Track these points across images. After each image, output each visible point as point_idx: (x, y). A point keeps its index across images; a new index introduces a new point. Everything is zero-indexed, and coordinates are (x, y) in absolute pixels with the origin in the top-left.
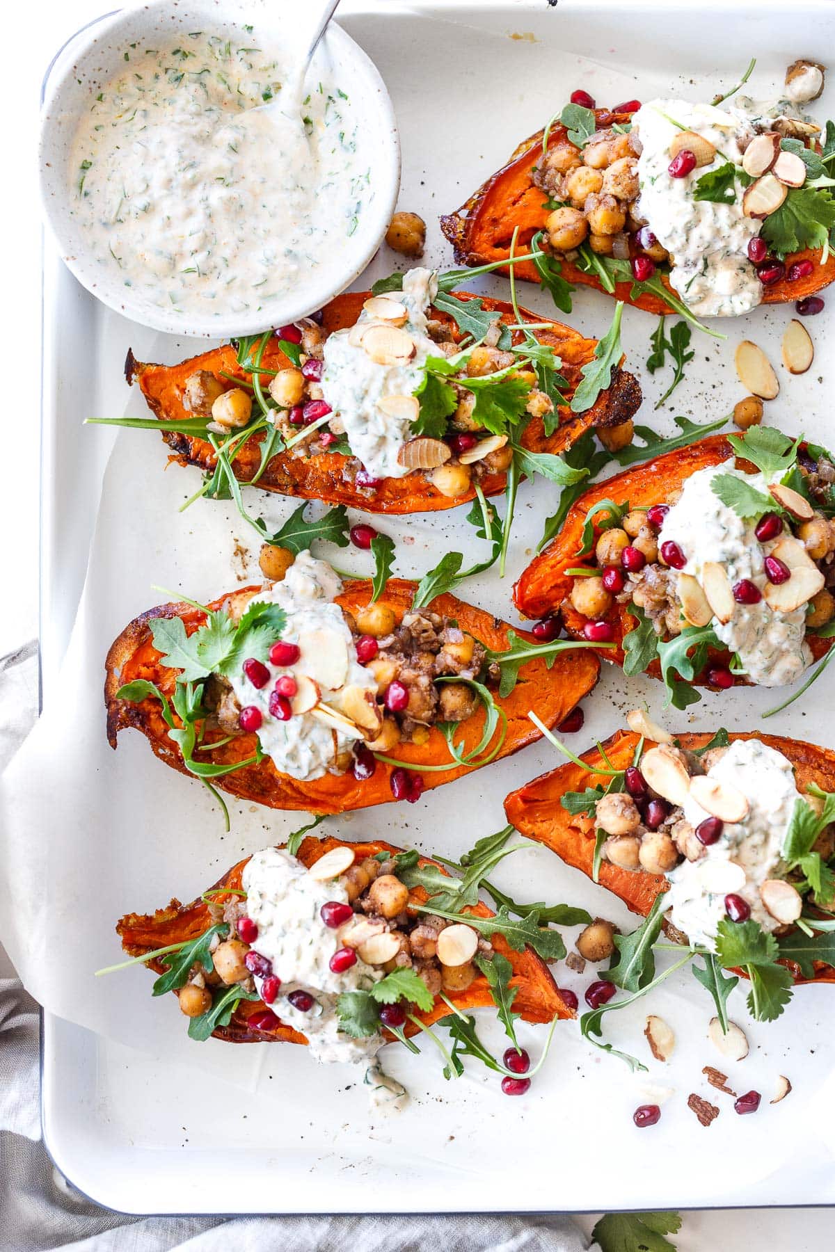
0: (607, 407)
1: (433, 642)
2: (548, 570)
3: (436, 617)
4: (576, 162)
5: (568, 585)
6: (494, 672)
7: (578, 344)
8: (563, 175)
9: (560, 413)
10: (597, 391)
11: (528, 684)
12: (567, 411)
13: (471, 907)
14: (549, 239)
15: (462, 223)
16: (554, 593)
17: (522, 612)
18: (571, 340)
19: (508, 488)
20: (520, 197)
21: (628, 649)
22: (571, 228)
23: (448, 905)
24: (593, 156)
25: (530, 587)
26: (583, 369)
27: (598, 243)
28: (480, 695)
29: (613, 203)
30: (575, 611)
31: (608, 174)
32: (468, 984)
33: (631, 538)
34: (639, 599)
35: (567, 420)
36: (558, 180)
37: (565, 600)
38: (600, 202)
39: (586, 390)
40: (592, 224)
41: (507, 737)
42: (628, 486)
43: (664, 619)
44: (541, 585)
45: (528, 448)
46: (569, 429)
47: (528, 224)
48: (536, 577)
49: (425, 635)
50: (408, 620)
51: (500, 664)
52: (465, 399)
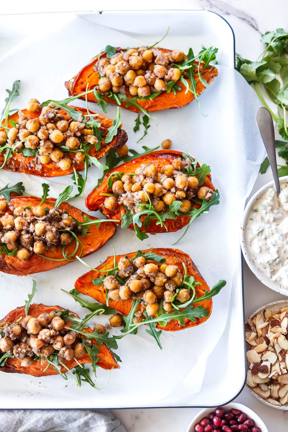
0: (117, 141)
1: (59, 219)
2: (96, 194)
3: (61, 211)
4: (108, 63)
5: (103, 199)
6: (79, 228)
7: (107, 121)
8: (103, 67)
9: (101, 143)
10: (113, 136)
11: (92, 233)
12: (103, 143)
13: (86, 329)
14: (99, 88)
15: (72, 84)
16: (99, 202)
17: (88, 208)
18: (105, 120)
19: (85, 168)
20: (91, 75)
21: (123, 219)
22: (106, 83)
23: (78, 328)
24: (113, 61)
25: (91, 200)
26: (109, 129)
27: (115, 89)
28: (73, 236)
29: (118, 75)
30: (106, 208)
31: (116, 66)
32: (83, 355)
33: (123, 183)
34: (125, 203)
35: (103, 146)
36: (101, 69)
37: (102, 204)
38: (114, 75)
39: (109, 136)
40: (112, 83)
41: (83, 251)
42: (125, 168)
43: (134, 209)
44: (94, 199)
45: (91, 155)
46: (104, 149)
47: (93, 83)
48: (92, 197)
49: (56, 216)
50: (51, 211)
51: (82, 226)
52: (69, 138)
